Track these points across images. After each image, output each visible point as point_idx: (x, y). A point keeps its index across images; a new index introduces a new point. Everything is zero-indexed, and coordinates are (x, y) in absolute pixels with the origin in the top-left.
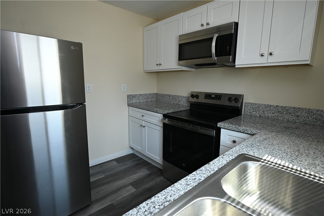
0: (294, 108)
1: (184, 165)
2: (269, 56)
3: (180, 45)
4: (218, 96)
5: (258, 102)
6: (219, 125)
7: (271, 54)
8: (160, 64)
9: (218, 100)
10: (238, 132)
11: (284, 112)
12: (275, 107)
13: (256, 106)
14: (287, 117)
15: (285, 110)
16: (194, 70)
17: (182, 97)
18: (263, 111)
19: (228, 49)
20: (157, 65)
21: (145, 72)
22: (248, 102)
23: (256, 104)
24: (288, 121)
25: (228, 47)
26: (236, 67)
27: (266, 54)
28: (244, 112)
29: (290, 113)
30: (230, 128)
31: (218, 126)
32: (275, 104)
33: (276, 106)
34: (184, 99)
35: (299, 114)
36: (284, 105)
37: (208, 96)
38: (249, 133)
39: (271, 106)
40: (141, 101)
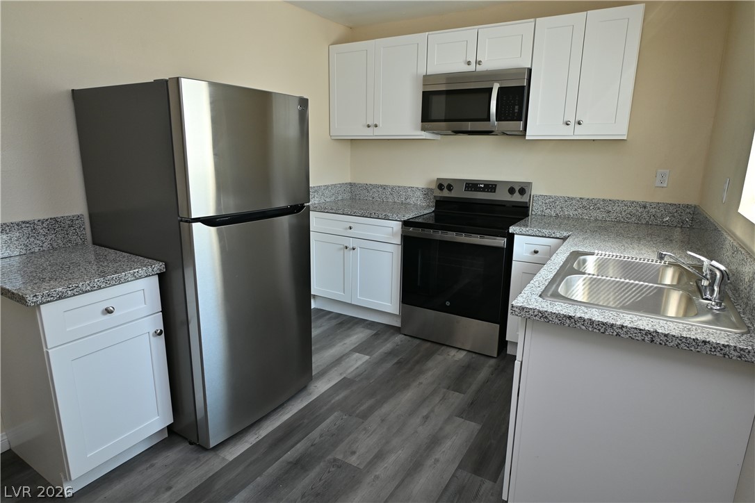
0: (604, 200)
1: (448, 303)
2: (577, 126)
3: (424, 93)
4: (491, 187)
5: (553, 194)
6: (512, 229)
7: (579, 123)
8: (376, 126)
9: (491, 192)
10: (542, 237)
11: (591, 208)
12: (578, 201)
13: (551, 200)
14: (595, 214)
15: (592, 204)
16: (439, 137)
17: (414, 189)
18: (562, 208)
19: (516, 111)
20: (369, 126)
21: (333, 138)
22: (539, 194)
23: (550, 197)
24: (596, 220)
25: (517, 107)
26: (527, 138)
27: (572, 123)
28: (532, 210)
29: (599, 209)
30: (529, 233)
31: (510, 232)
32: (578, 196)
33: (580, 198)
34: (419, 193)
35: (610, 209)
36: (591, 197)
37: (472, 185)
38: (558, 236)
39: (572, 199)
40: (328, 200)
